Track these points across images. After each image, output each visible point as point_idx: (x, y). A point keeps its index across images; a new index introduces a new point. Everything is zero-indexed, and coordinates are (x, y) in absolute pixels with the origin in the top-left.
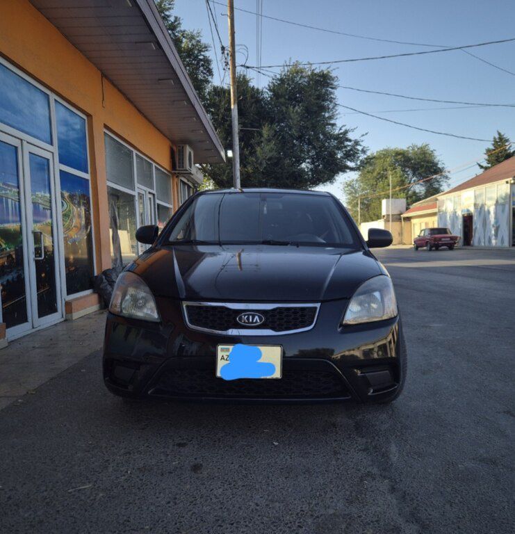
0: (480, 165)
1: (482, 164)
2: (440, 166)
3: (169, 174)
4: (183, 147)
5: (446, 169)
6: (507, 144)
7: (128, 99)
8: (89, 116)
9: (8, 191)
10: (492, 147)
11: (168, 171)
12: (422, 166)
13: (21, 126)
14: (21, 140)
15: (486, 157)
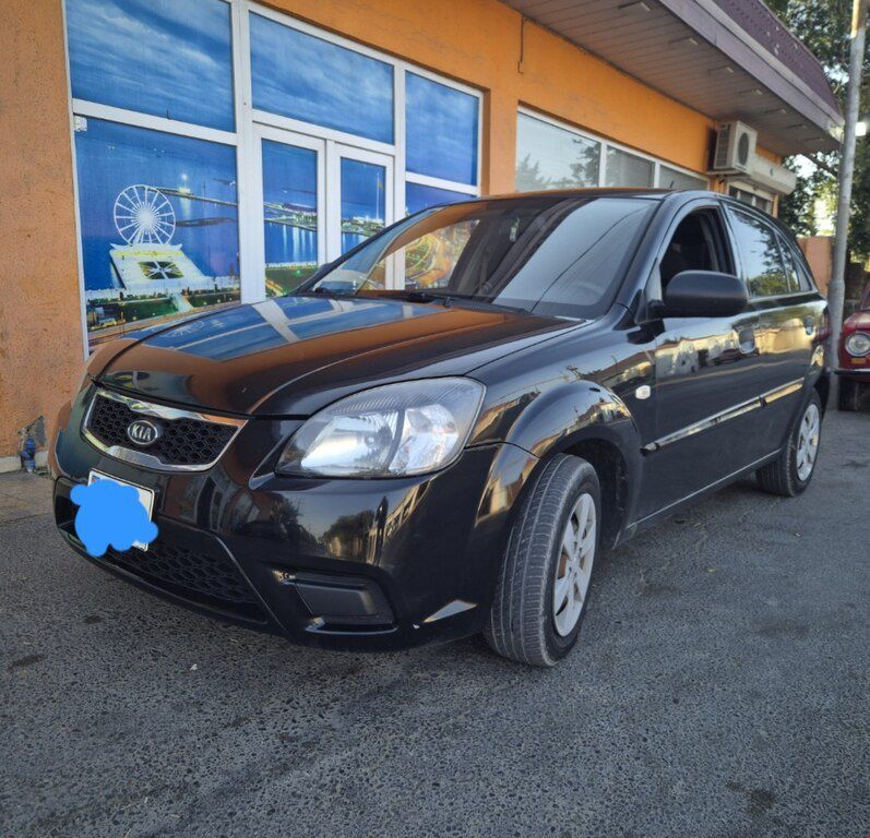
3: (705, 179)
4: (729, 126)
7: (592, 53)
8: (485, 91)
9: (294, 217)
11: (700, 174)
13: (328, 119)
14: (325, 140)
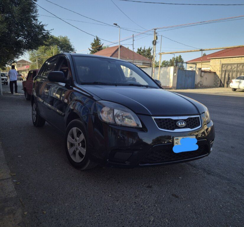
0: (89, 49)
1: (90, 49)
2: (72, 47)
5: (75, 49)
6: (100, 42)
10: (94, 42)
12: (65, 46)
15: (91, 46)
